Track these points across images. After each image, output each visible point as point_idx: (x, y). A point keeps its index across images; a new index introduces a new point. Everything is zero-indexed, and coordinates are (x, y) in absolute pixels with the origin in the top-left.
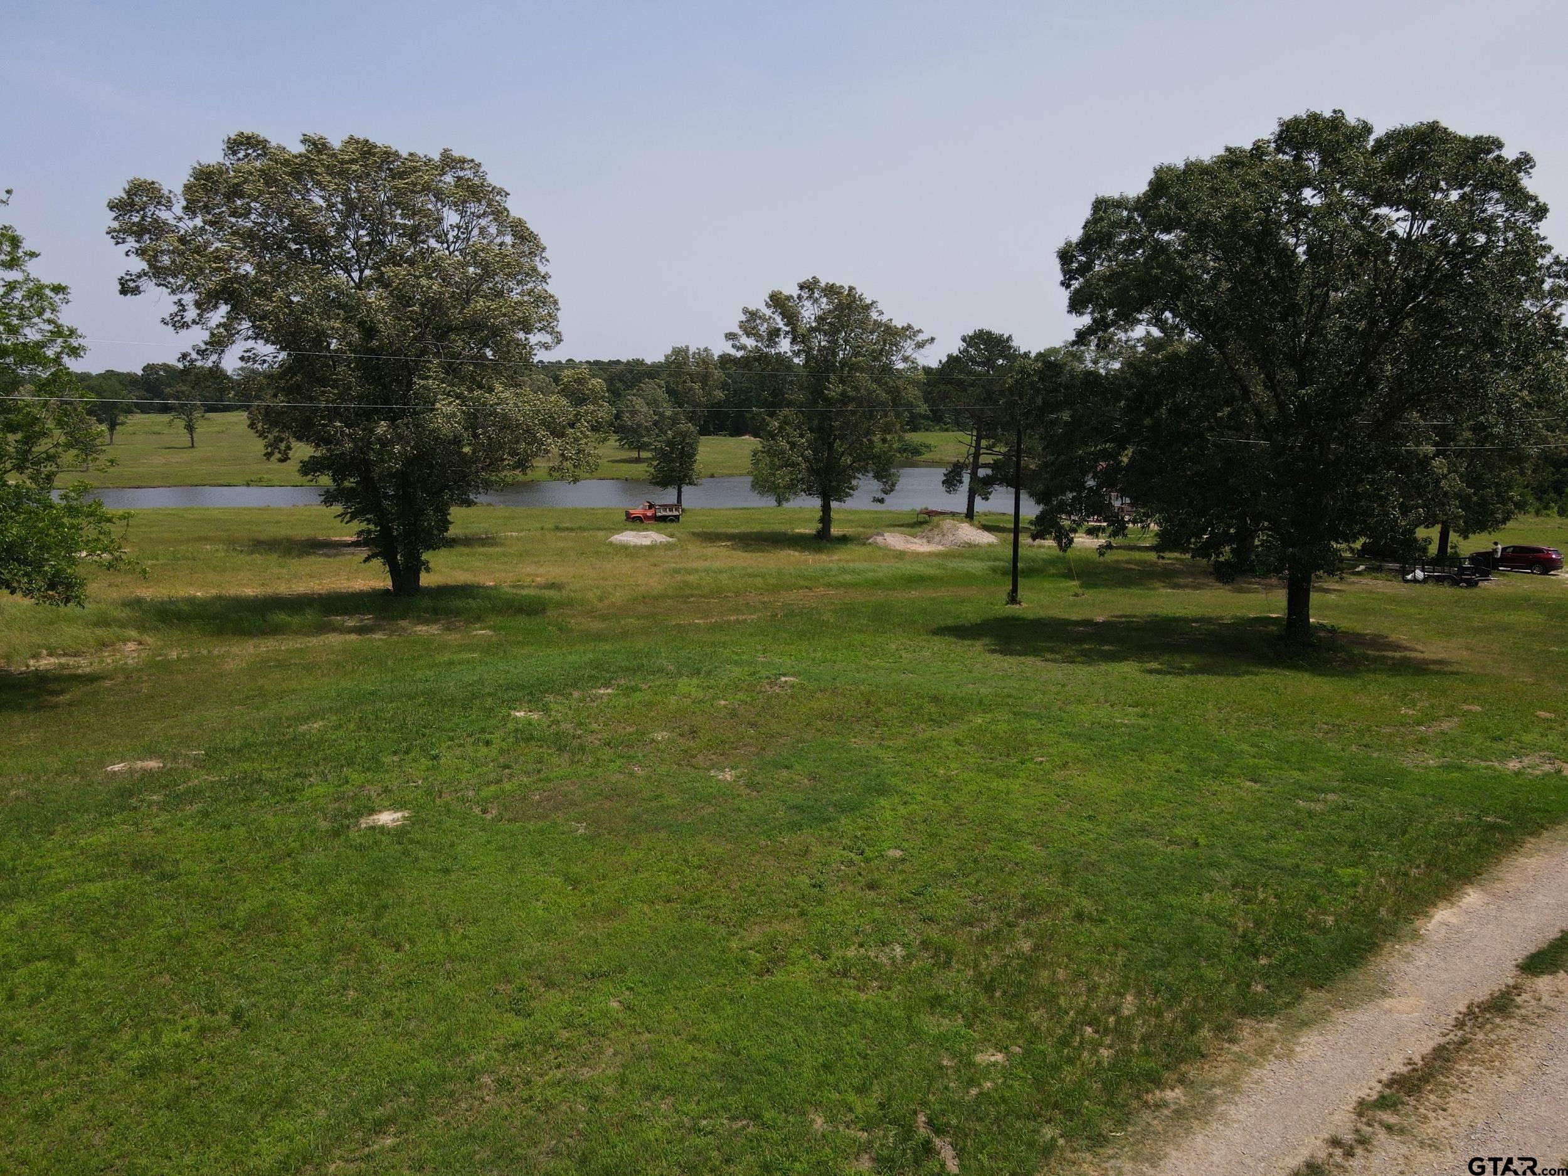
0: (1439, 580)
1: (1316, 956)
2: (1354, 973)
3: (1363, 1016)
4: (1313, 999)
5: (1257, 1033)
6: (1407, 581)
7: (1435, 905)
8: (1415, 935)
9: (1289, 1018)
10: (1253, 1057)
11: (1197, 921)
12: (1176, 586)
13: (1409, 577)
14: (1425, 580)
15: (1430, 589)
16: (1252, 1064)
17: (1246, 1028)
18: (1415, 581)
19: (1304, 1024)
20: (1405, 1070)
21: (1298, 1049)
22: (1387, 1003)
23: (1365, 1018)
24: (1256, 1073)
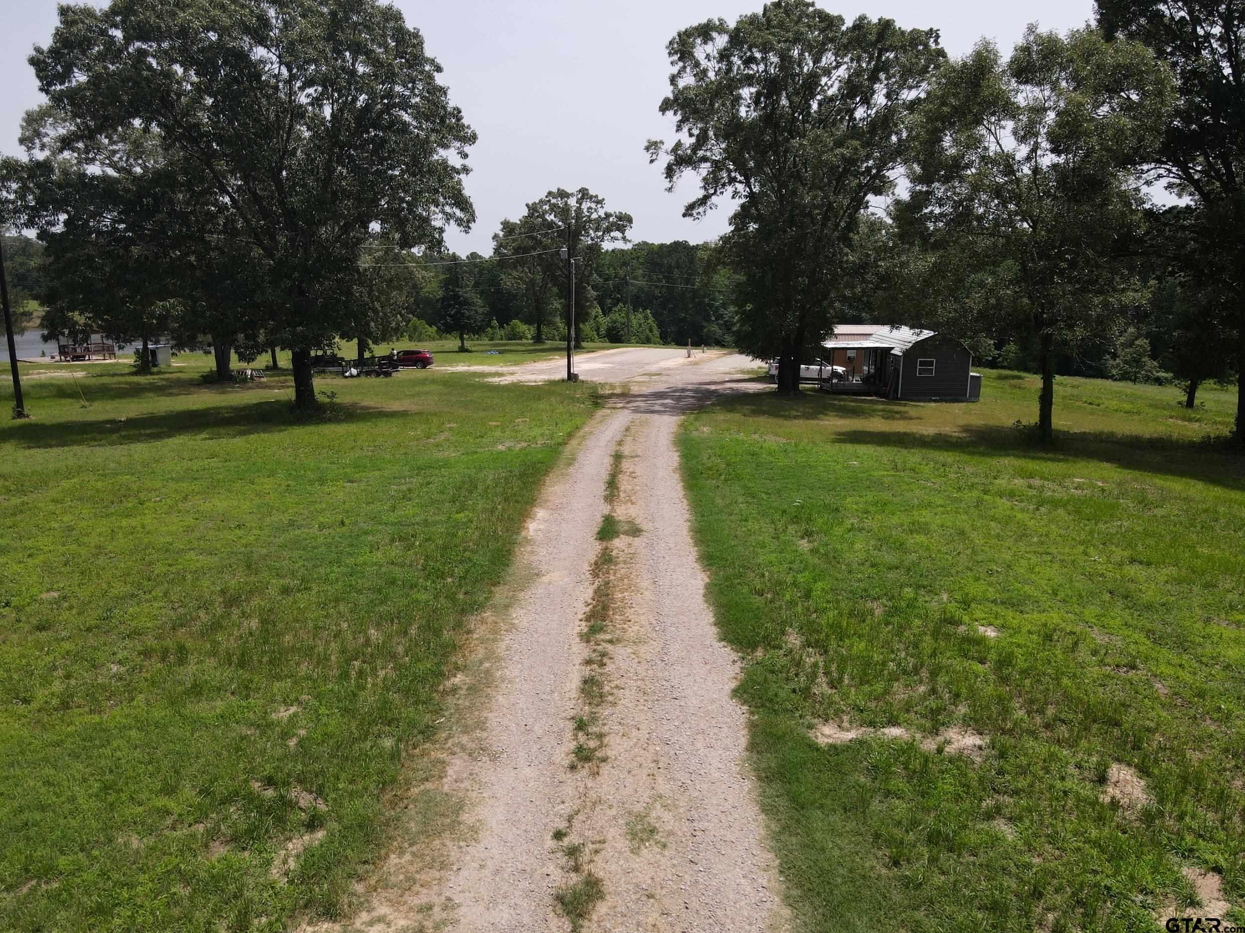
0: (368, 374)
1: (482, 566)
2: (510, 570)
3: (538, 590)
4: (500, 594)
5: (483, 621)
6: (346, 377)
7: (525, 521)
8: (527, 541)
9: (494, 607)
10: (491, 637)
11: (384, 570)
12: (171, 395)
13: (347, 374)
14: (358, 375)
15: (363, 380)
16: (495, 640)
17: (472, 621)
18: (352, 376)
19: (507, 607)
20: (588, 609)
21: (516, 621)
22: (545, 579)
23: (540, 591)
24: (503, 645)
